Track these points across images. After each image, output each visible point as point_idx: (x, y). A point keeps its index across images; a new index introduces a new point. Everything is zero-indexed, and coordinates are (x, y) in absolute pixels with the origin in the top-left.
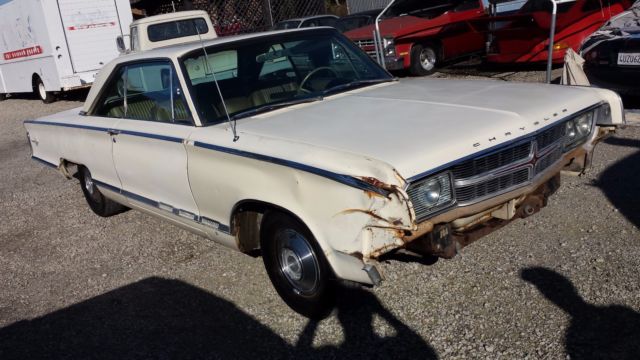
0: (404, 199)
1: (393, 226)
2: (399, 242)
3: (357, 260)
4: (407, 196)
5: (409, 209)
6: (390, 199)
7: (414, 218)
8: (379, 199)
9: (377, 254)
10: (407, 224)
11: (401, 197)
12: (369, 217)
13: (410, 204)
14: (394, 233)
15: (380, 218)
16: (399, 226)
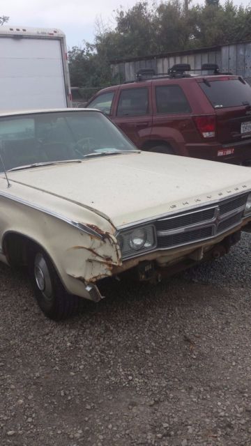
0: (114, 243)
1: (105, 261)
2: (109, 273)
3: (81, 283)
4: (116, 241)
5: (117, 251)
6: (105, 242)
7: (120, 257)
8: (98, 242)
9: (94, 280)
10: (115, 261)
11: (112, 242)
12: (90, 253)
13: (118, 247)
14: (106, 266)
15: (97, 255)
16: (109, 262)
